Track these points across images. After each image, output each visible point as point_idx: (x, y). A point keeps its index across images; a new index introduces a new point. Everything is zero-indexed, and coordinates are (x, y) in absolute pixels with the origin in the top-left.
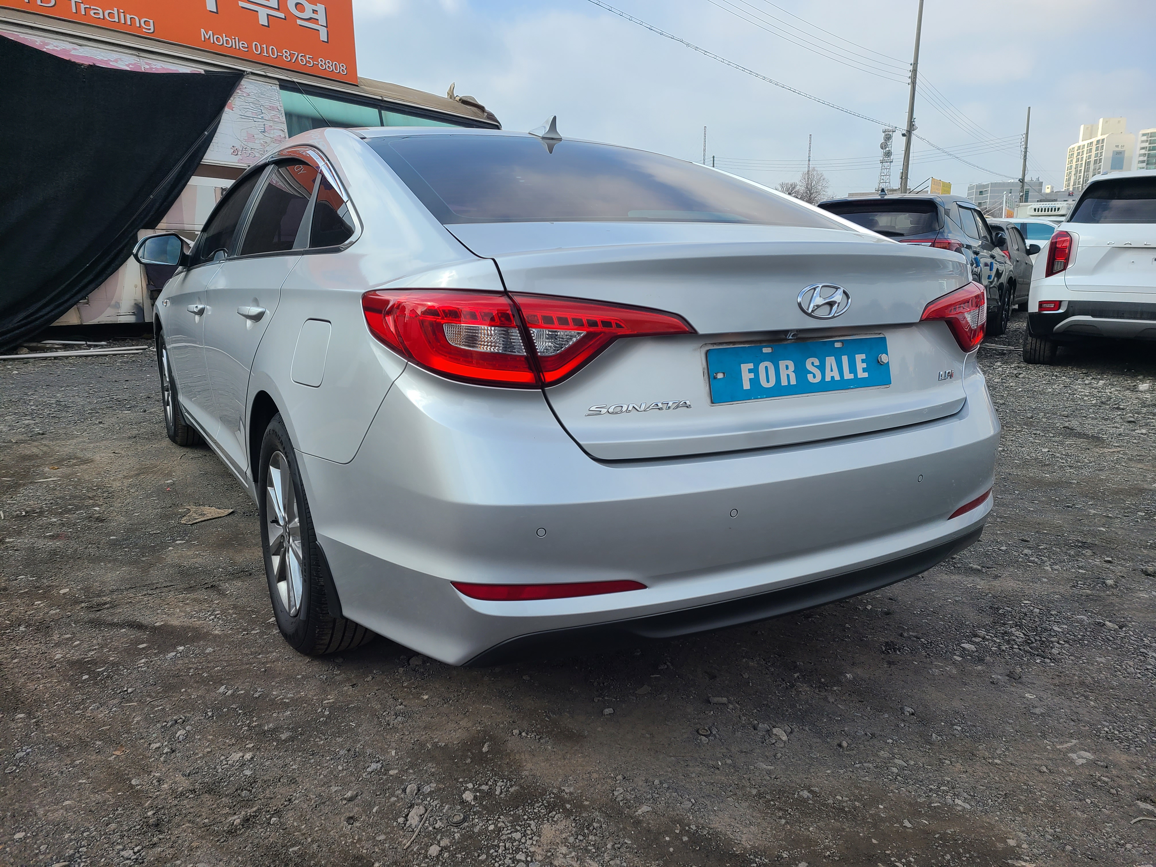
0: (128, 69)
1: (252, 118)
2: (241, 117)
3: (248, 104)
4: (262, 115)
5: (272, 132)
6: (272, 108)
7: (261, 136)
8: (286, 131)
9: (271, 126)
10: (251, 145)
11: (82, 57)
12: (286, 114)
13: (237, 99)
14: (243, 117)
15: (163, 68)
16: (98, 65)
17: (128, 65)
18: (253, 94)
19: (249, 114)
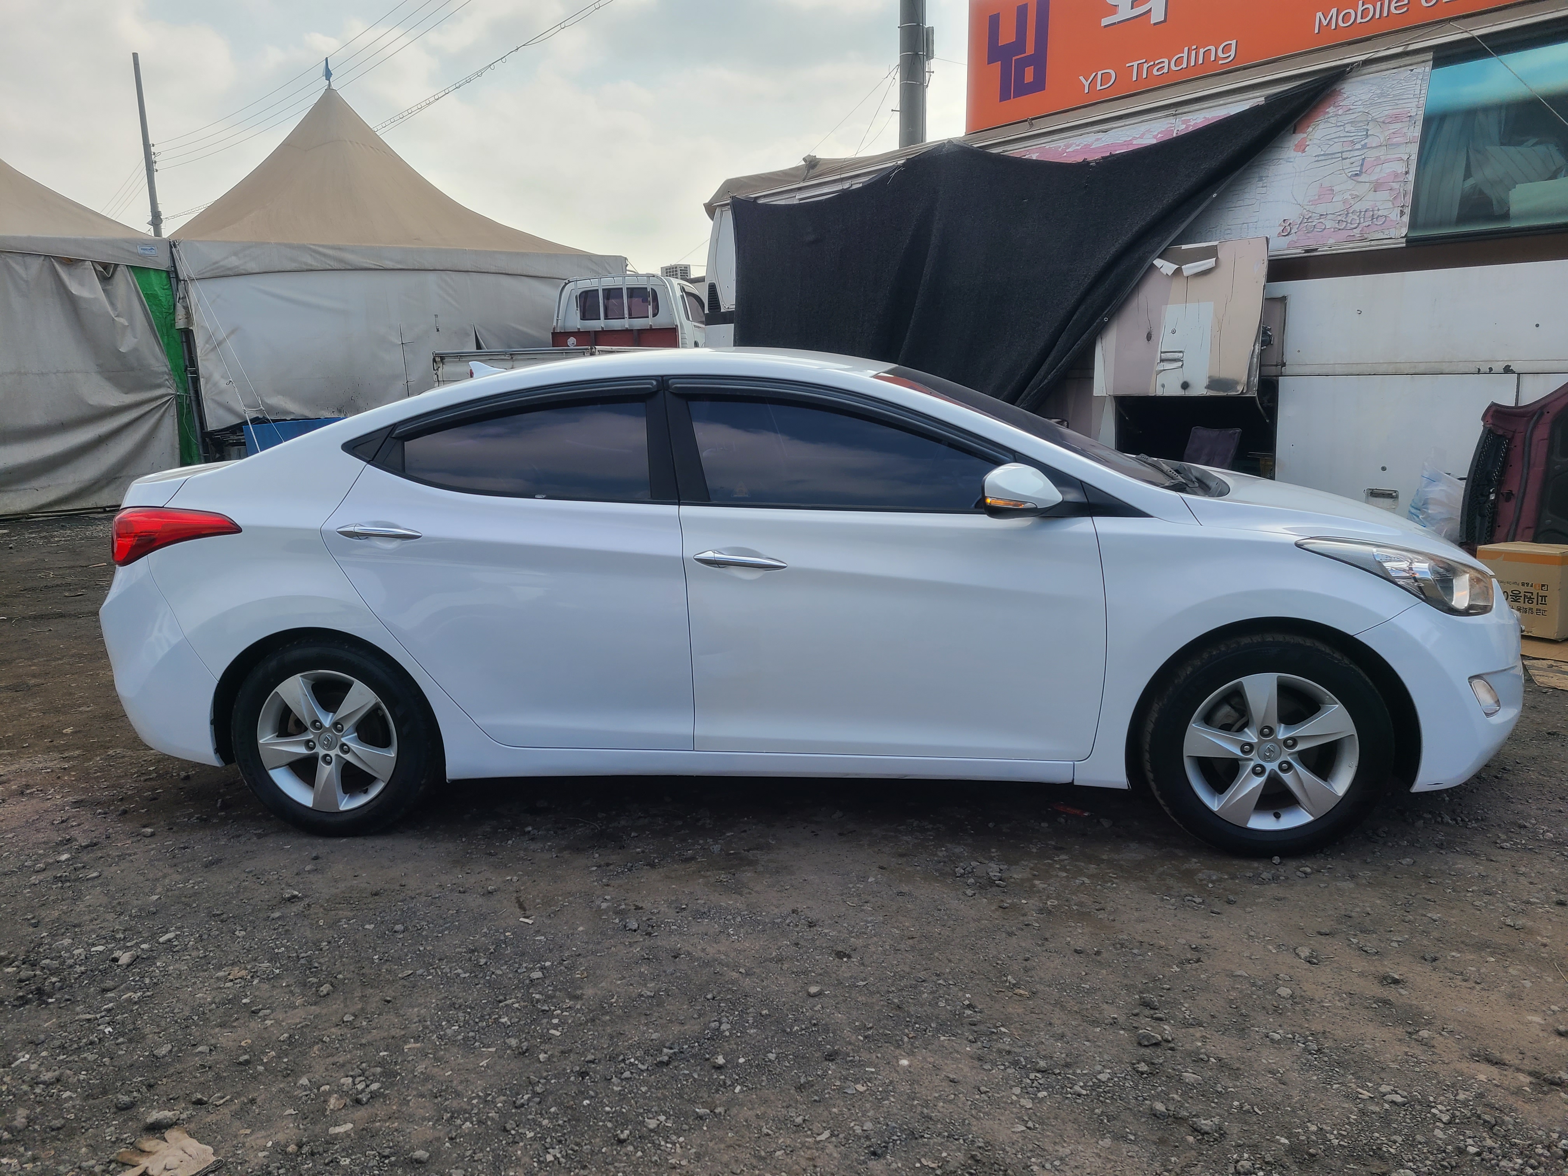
0: (1154, 141)
1: (1340, 155)
2: (1317, 158)
3: (1342, 128)
4: (1363, 143)
5: (1378, 169)
6: (1396, 118)
7: (1350, 184)
8: (1414, 157)
9: (1378, 158)
10: (1321, 209)
11: (1104, 147)
12: (1428, 121)
13: (1322, 126)
14: (1321, 158)
15: (1209, 119)
16: (1118, 152)
17: (1155, 137)
18: (1360, 103)
19: (1337, 148)
